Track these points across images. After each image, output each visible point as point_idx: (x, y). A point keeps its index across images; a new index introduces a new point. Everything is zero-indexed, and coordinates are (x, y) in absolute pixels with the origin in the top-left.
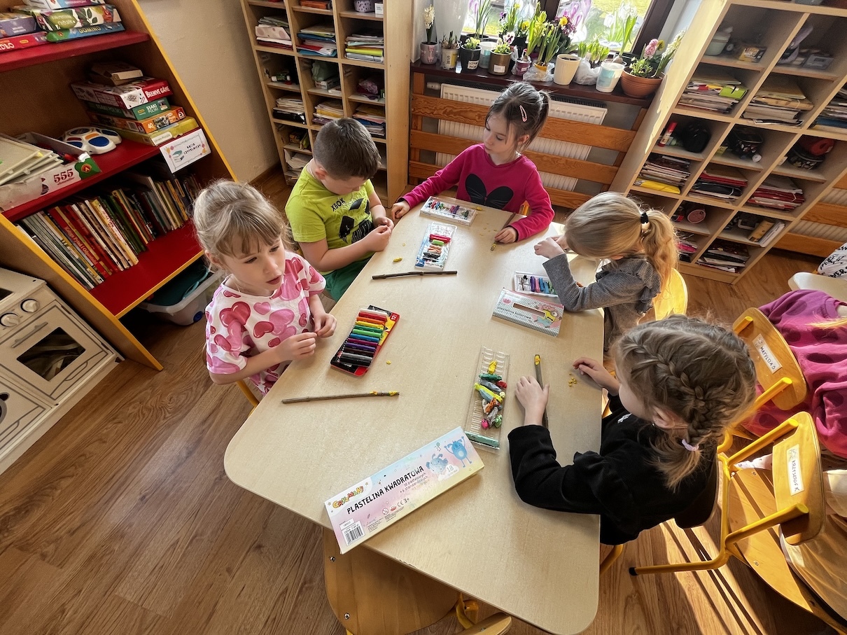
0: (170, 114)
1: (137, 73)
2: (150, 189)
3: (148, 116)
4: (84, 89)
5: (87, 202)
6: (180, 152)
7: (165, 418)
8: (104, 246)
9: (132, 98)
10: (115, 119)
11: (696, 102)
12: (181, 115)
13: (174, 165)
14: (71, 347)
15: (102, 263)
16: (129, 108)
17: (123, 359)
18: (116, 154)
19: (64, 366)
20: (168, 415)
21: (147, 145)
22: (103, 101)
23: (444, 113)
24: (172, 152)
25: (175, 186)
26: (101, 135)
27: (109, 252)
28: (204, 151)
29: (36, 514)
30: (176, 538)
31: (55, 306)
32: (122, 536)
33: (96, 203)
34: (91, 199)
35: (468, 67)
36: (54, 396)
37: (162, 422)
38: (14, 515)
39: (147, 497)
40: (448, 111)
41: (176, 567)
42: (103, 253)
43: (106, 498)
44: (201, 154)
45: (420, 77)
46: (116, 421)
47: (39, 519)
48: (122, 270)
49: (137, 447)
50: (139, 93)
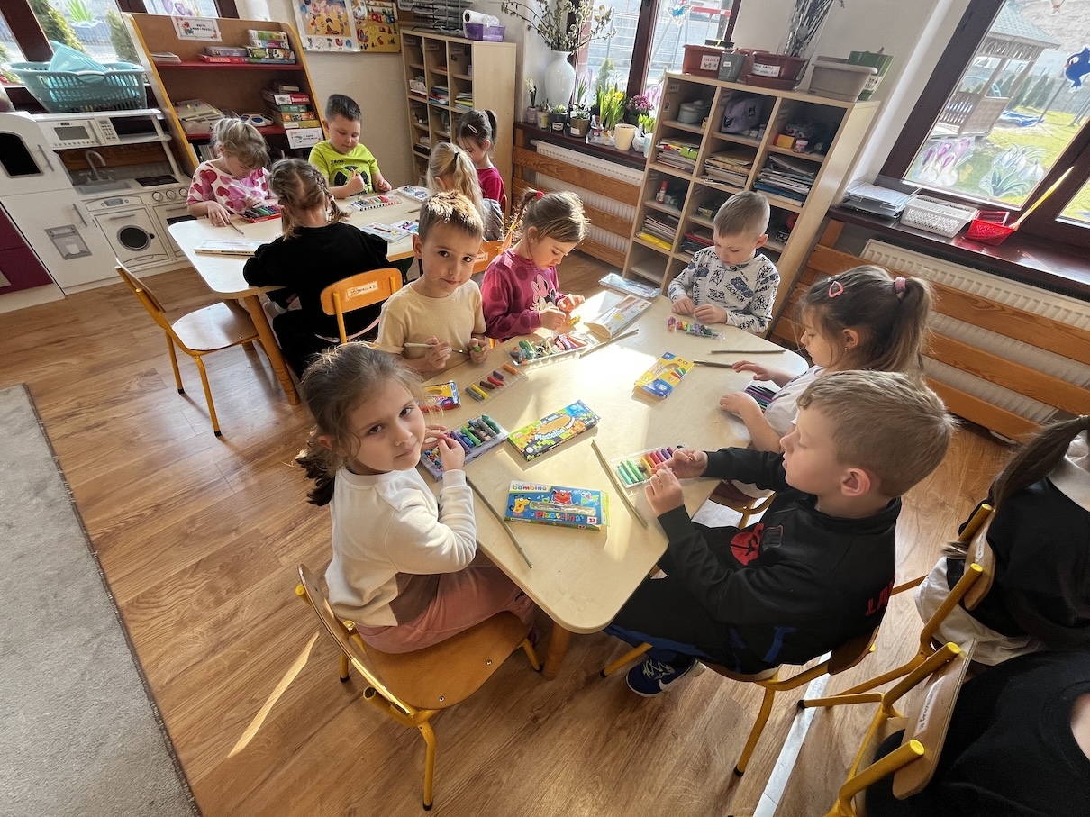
0: (303, 115)
3: (289, 112)
4: (265, 92)
6: (301, 137)
9: (282, 99)
10: (271, 110)
11: (665, 160)
12: (311, 117)
13: (294, 144)
16: (278, 105)
21: (281, 127)
24: (295, 136)
45: (521, 134)
50: (287, 97)
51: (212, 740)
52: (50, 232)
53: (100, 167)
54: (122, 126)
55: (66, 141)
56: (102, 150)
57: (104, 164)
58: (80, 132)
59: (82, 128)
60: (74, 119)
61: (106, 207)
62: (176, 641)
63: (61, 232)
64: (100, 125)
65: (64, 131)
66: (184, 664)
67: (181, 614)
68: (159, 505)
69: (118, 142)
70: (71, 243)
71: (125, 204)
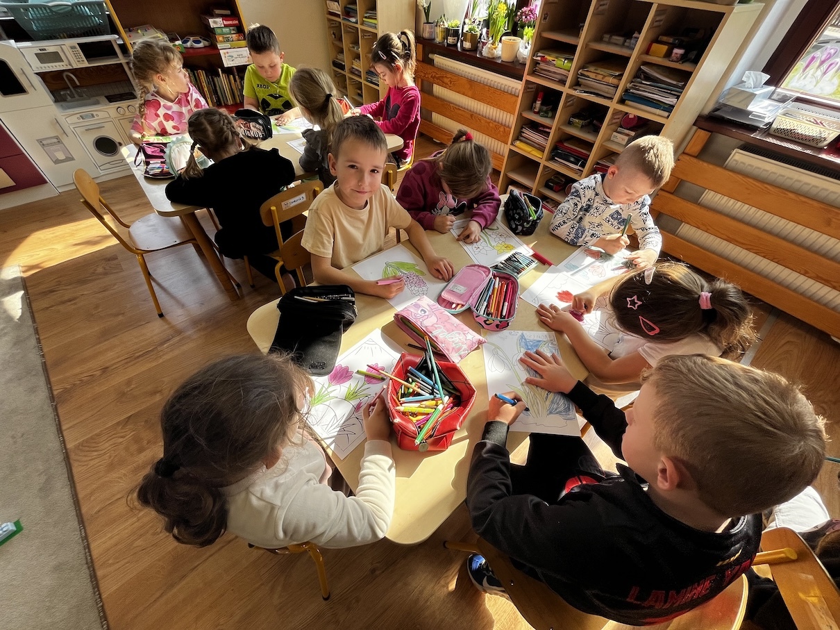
0: (234, 36)
2: (219, 76)
3: (221, 34)
4: (203, 16)
6: (232, 56)
9: (215, 22)
10: (207, 32)
13: (227, 63)
16: (213, 28)
18: (202, 49)
21: (215, 48)
22: (205, 22)
23: (436, 79)
24: (227, 55)
25: (235, 80)
26: (199, 39)
35: (448, 42)
44: (246, 62)
50: (219, 20)
51: (123, 562)
52: (40, 141)
53: (75, 87)
54: (90, 51)
55: (46, 65)
56: (74, 71)
57: (78, 83)
58: (55, 57)
59: (56, 53)
60: (50, 46)
61: (81, 120)
62: (107, 479)
63: (49, 141)
64: (71, 50)
65: (43, 57)
66: (109, 499)
67: (112, 458)
68: (107, 368)
69: (86, 64)
70: (58, 150)
71: (96, 118)
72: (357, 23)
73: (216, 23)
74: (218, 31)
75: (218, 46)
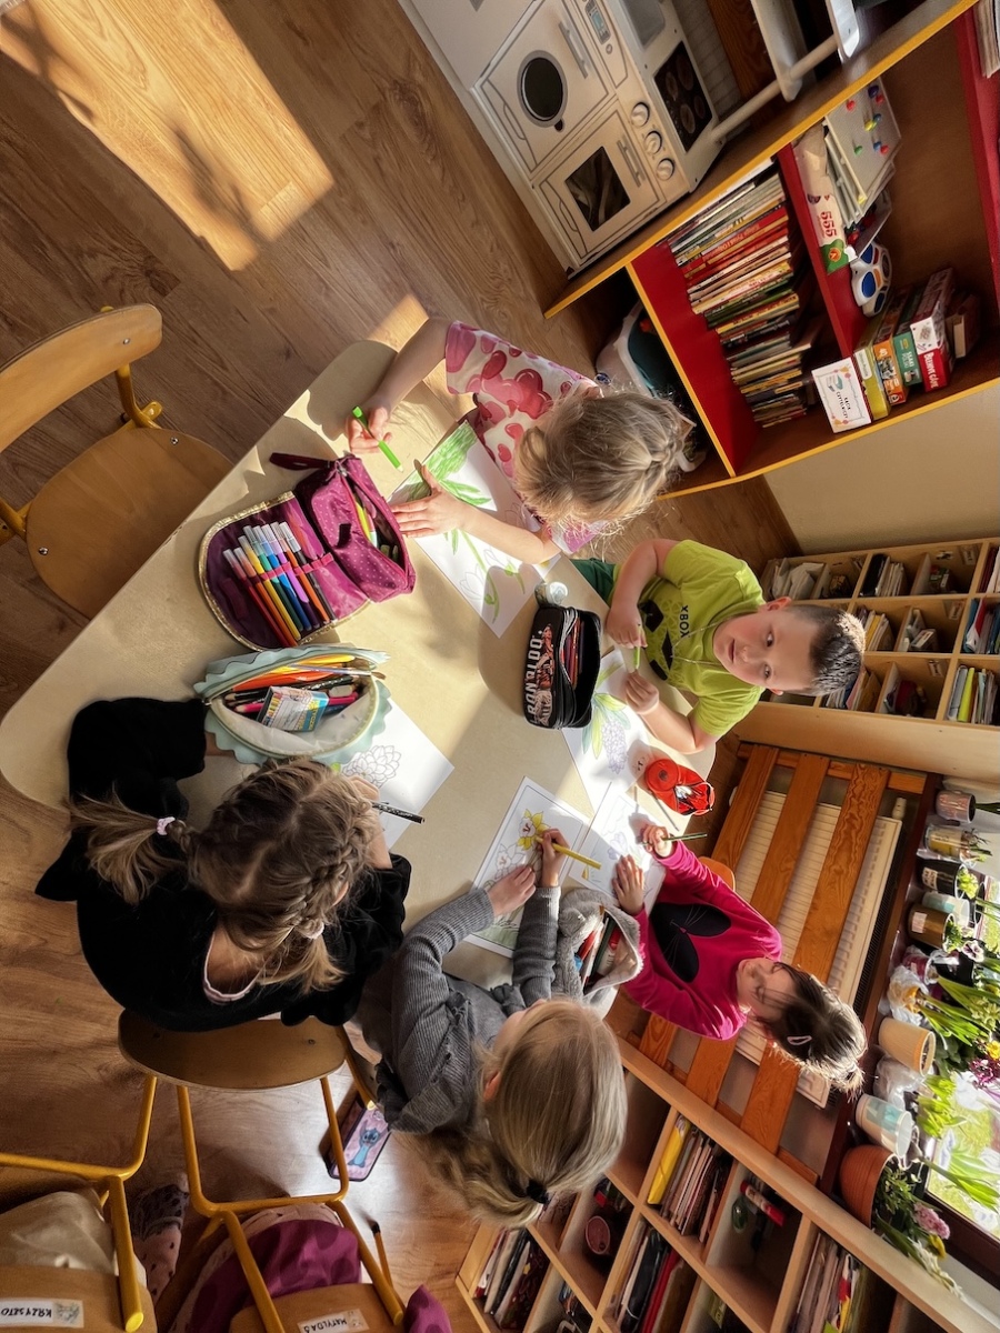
0: (897, 382)
1: (961, 351)
2: (794, 344)
3: (897, 351)
4: (945, 281)
5: (789, 255)
6: (841, 387)
7: (483, 300)
8: (726, 271)
9: (925, 333)
10: (898, 313)
11: (818, 1268)
12: (895, 399)
13: (822, 376)
14: (601, 215)
15: (703, 266)
16: (912, 326)
17: (569, 277)
18: (849, 305)
19: (579, 203)
20: (485, 305)
21: (856, 343)
22: (925, 300)
23: (852, 815)
24: (842, 375)
25: (791, 381)
26: (878, 289)
27: (716, 277)
28: (837, 422)
29: (409, 130)
30: (331, 265)
31: (658, 200)
32: (354, 209)
33: (786, 267)
34: (791, 262)
35: (927, 869)
36: (545, 186)
37: (479, 295)
38: (416, 110)
39: (392, 251)
40: (854, 822)
41: (298, 254)
42: (716, 270)
43: (406, 208)
44: (834, 417)
45: (916, 786)
46: (495, 246)
47: (403, 133)
48: (689, 291)
49: (457, 259)
50: (935, 340)
72: (963, 651)
73: (926, 335)
74: (903, 341)
75: (863, 351)
